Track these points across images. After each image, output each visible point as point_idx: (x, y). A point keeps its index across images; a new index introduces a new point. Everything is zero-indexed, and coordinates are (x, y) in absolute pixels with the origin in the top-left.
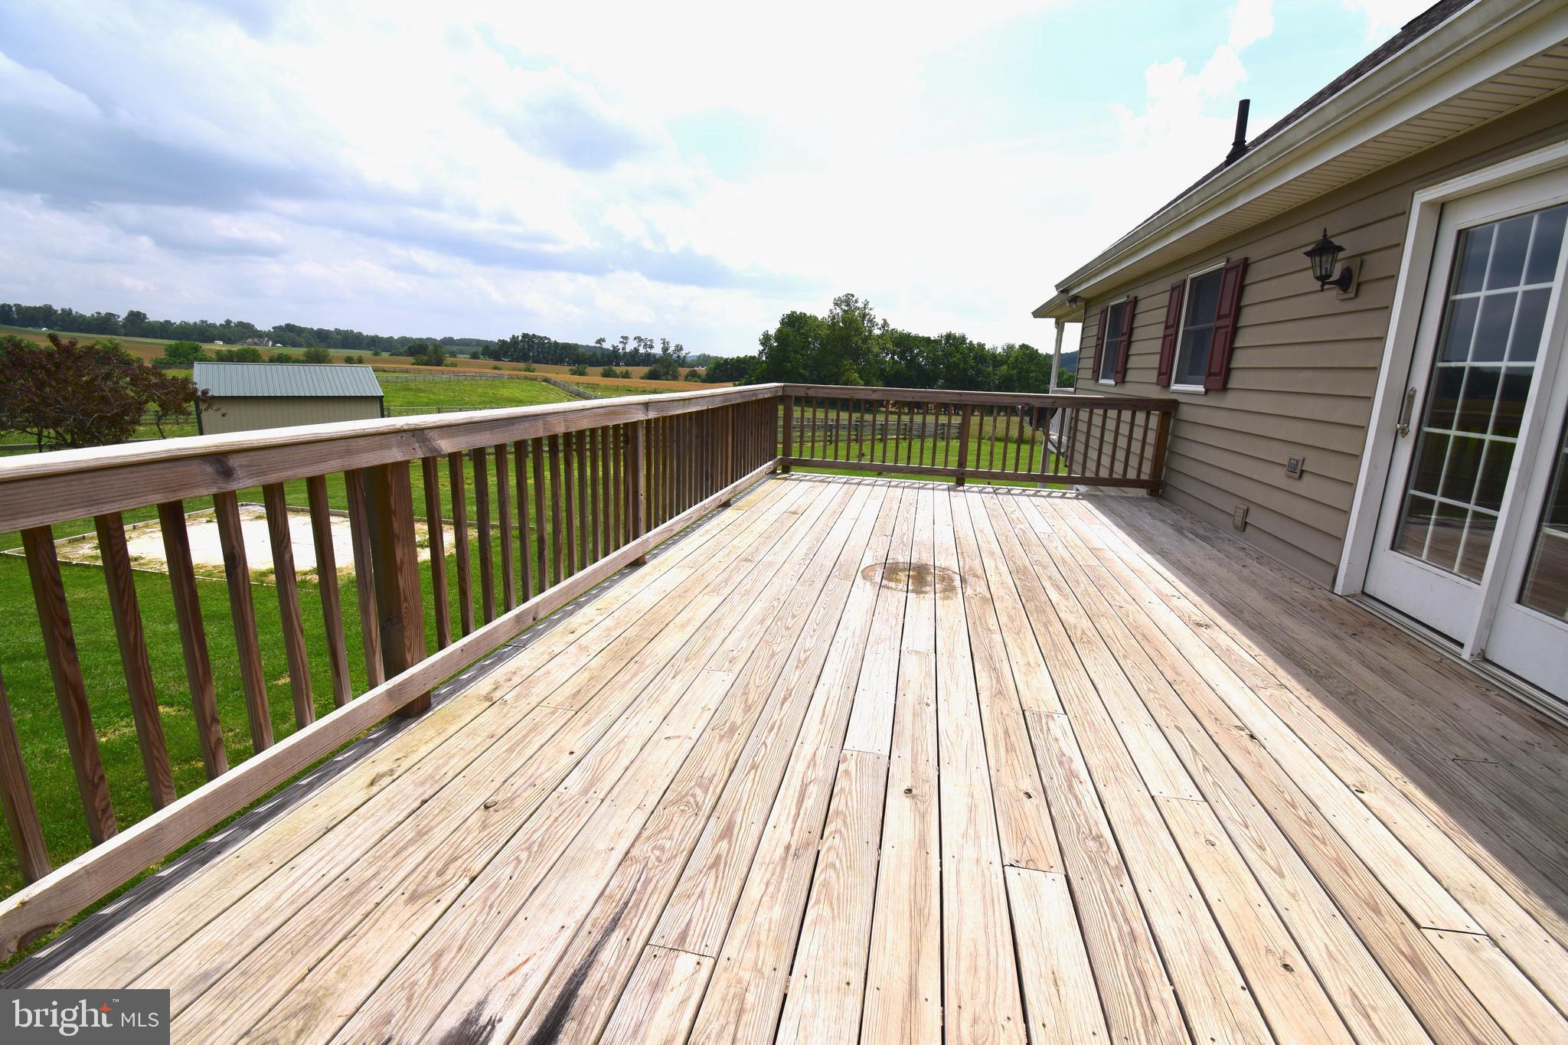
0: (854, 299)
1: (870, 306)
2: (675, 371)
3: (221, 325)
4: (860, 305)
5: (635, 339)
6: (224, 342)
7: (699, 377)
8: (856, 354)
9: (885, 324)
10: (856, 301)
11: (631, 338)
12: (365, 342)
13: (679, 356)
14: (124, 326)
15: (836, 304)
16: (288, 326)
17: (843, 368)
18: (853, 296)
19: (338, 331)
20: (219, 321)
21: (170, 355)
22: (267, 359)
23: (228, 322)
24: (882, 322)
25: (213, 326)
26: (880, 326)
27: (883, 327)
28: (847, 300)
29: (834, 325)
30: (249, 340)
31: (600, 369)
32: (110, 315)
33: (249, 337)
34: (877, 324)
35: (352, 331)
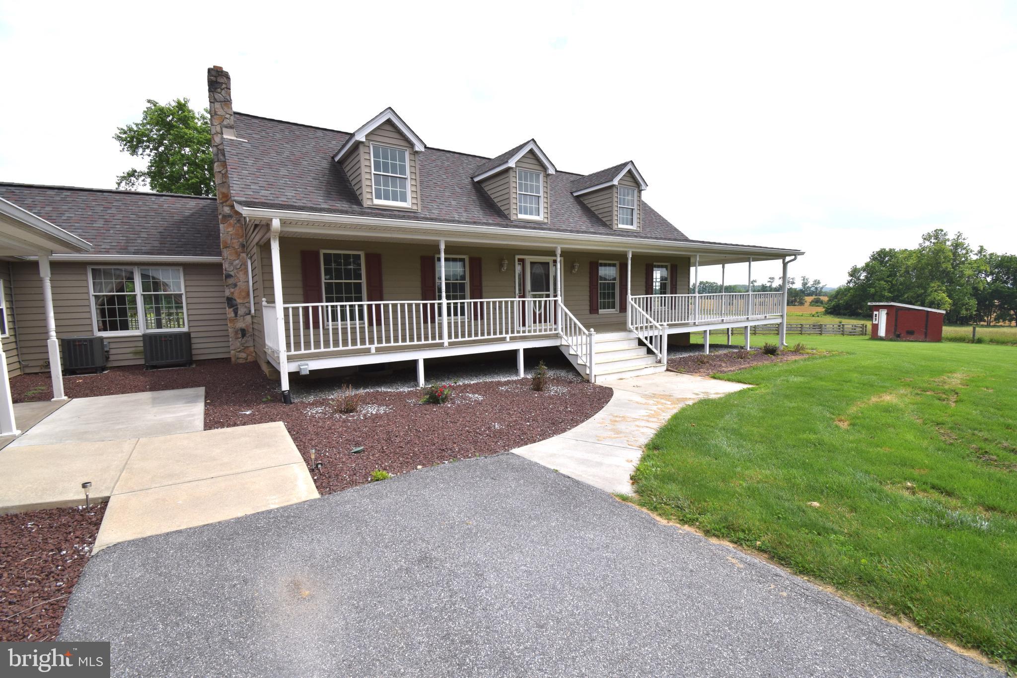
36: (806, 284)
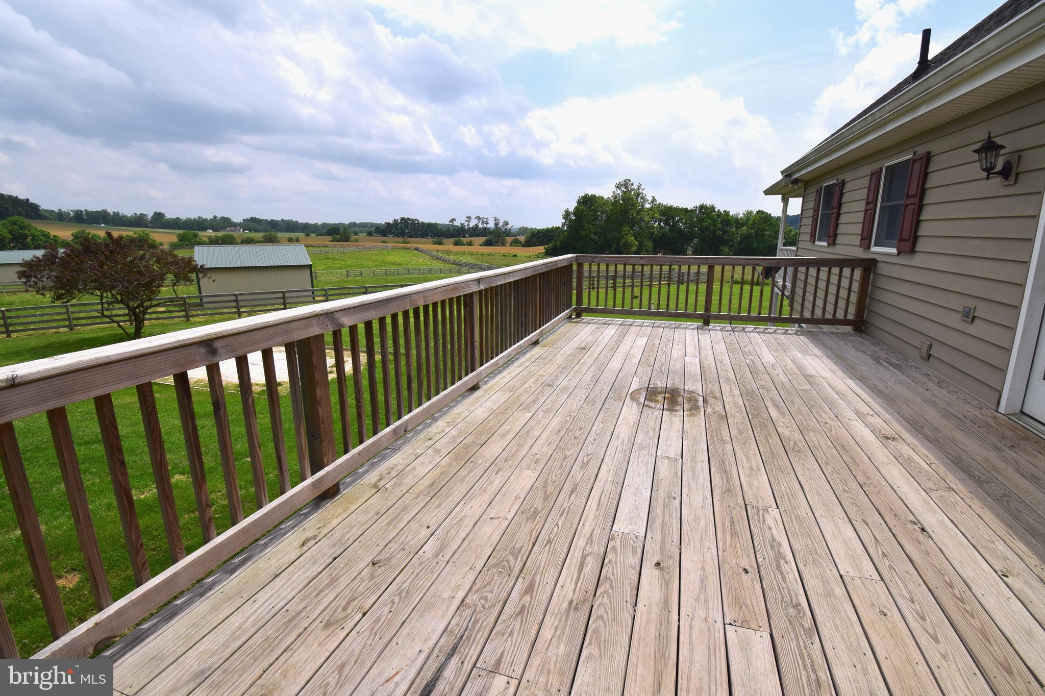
0: (630, 183)
1: (642, 188)
2: (503, 240)
3: (211, 219)
4: (635, 187)
5: (476, 218)
6: (213, 230)
7: (520, 243)
8: (632, 223)
9: (654, 199)
10: (632, 184)
11: (473, 217)
12: (300, 227)
13: (506, 229)
14: (151, 222)
15: (617, 187)
16: (252, 218)
17: (623, 233)
18: (630, 181)
19: (283, 221)
20: (209, 217)
21: (180, 240)
22: (240, 241)
23: (215, 217)
24: (652, 198)
25: (206, 220)
26: (650, 202)
27: (652, 202)
28: (626, 184)
29: (615, 202)
30: (228, 229)
31: (452, 240)
32: (143, 215)
33: (228, 227)
34: (648, 200)
35: (292, 220)
36: (498, 224)
